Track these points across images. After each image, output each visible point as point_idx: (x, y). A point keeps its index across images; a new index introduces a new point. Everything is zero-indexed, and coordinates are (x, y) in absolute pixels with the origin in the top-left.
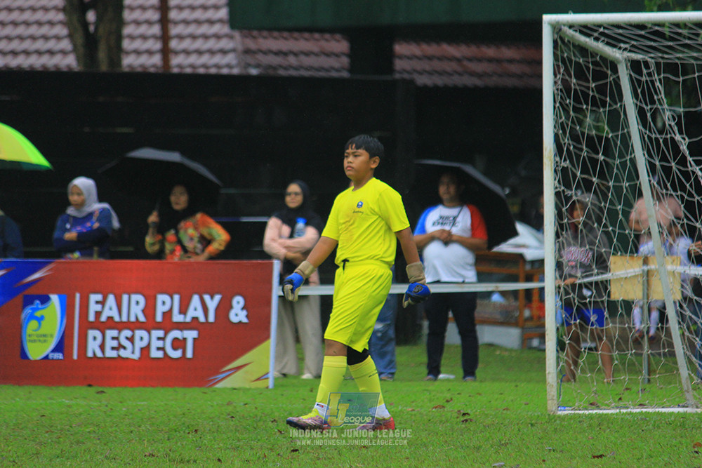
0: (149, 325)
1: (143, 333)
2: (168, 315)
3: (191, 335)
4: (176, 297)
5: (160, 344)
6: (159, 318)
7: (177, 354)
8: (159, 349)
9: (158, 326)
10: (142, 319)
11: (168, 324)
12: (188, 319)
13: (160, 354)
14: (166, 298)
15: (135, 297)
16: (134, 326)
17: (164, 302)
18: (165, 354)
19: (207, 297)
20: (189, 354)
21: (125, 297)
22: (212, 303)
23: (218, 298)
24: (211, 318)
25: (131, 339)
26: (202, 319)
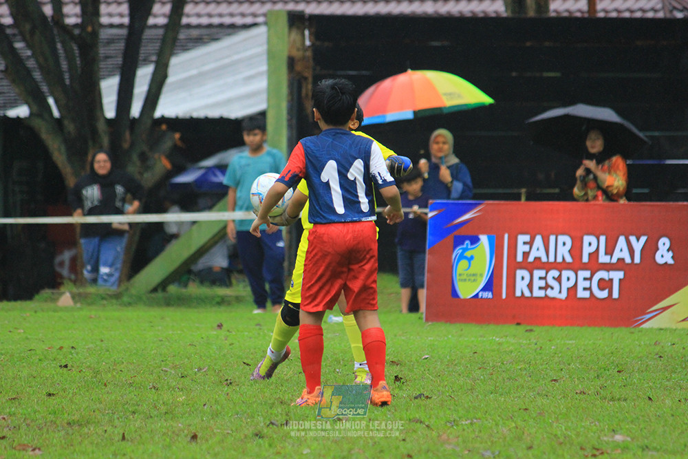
0: (576, 266)
1: (571, 274)
2: (594, 255)
3: (617, 276)
4: (603, 239)
5: (587, 284)
6: (585, 259)
7: (603, 294)
8: (585, 289)
9: (585, 267)
10: (569, 259)
11: (594, 265)
12: (614, 260)
13: (587, 294)
14: (593, 239)
15: (562, 238)
16: (562, 266)
17: (590, 244)
18: (592, 293)
19: (633, 239)
20: (616, 295)
21: (552, 238)
22: (638, 246)
23: (643, 239)
24: (637, 260)
25: (559, 279)
26: (628, 260)
